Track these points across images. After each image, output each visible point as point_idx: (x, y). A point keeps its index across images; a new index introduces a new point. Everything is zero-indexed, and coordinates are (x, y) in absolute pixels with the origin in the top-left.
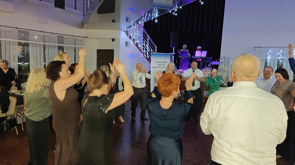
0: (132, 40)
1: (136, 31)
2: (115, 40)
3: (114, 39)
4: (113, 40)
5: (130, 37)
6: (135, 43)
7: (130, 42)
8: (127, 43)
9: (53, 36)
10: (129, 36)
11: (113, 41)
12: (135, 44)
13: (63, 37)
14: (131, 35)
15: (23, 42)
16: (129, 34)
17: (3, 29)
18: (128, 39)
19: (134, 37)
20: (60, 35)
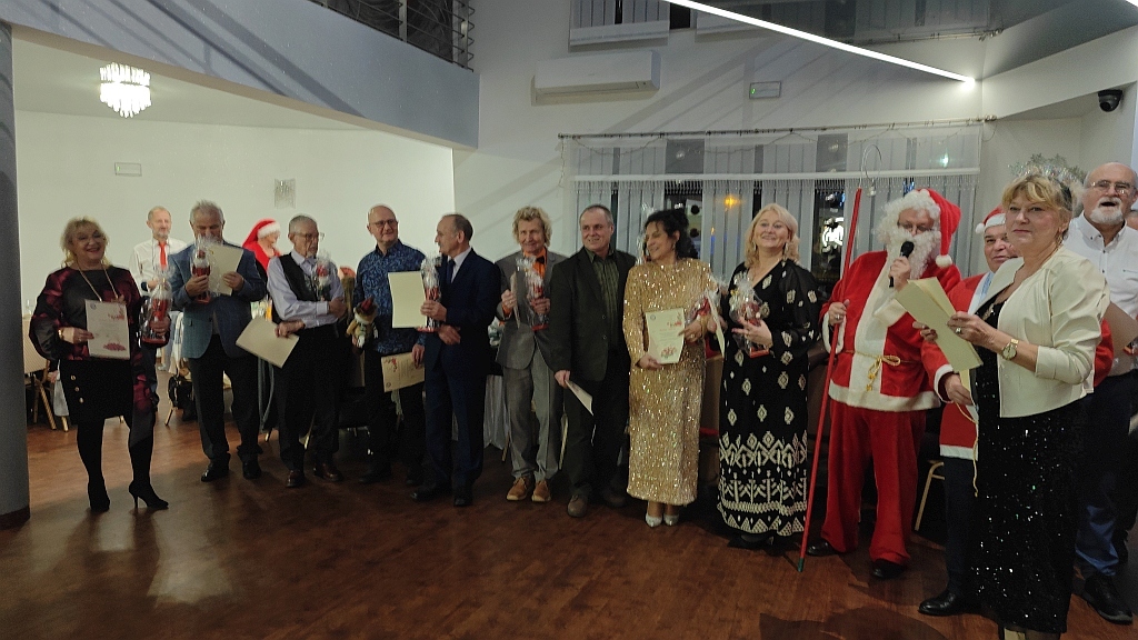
3: (1116, 93)
4: (1110, 99)
9: (794, 140)
11: (1106, 107)
13: (842, 140)
15: (680, 179)
17: (625, 144)
20: (828, 133)
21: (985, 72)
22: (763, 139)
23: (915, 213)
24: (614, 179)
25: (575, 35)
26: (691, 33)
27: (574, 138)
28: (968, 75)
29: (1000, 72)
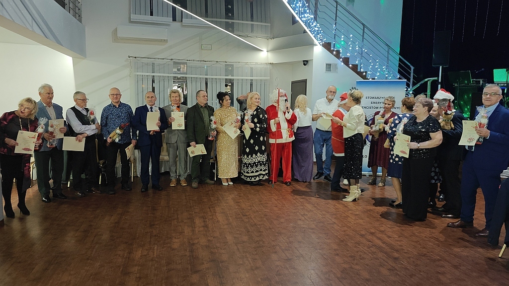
0: (341, 60)
1: (353, 42)
2: (309, 62)
3: (307, 61)
4: (306, 63)
5: (338, 55)
6: (351, 66)
7: (336, 65)
8: (329, 66)
9: (218, 65)
10: (335, 52)
11: (305, 65)
12: (349, 67)
13: (232, 66)
14: (341, 51)
15: (179, 76)
16: (334, 50)
17: (157, 62)
18: (332, 59)
19: (348, 54)
20: (228, 63)
21: (269, 49)
22: (208, 64)
24: (153, 74)
25: (133, 17)
26: (180, 23)
27: (135, 57)
28: (265, 50)
29: (274, 50)
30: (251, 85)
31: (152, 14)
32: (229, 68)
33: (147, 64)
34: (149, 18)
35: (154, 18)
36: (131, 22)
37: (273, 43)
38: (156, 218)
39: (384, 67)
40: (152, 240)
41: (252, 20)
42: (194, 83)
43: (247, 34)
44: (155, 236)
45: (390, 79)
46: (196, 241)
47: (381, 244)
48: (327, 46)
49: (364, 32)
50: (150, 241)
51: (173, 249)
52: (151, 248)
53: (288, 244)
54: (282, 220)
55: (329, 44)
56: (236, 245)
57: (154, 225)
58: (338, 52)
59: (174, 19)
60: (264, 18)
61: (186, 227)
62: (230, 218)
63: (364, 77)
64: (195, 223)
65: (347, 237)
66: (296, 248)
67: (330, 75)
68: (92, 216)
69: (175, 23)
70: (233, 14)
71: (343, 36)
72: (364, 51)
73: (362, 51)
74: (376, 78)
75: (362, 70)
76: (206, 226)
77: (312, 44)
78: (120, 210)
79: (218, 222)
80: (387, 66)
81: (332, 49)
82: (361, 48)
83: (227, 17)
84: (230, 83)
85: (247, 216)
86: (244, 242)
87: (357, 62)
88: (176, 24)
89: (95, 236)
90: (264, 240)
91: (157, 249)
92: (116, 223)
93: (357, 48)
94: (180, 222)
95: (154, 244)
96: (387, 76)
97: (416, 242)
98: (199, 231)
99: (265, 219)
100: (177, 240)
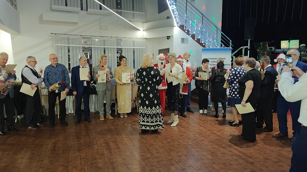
0: (190, 36)
1: (197, 25)
2: (171, 38)
3: (169, 37)
4: (168, 38)
5: (188, 33)
6: (196, 39)
7: (187, 39)
8: (183, 40)
9: (112, 39)
11: (168, 39)
12: (195, 40)
13: (121, 40)
14: (190, 30)
15: (86, 46)
16: (186, 30)
17: (71, 37)
18: (185, 35)
19: (194, 32)
20: (118, 38)
21: (144, 29)
22: (105, 39)
23: (162, 58)
24: (69, 45)
25: (54, 7)
26: (86, 12)
27: (56, 34)
28: (141, 29)
29: (147, 30)
30: (134, 52)
31: (66, 5)
32: (119, 41)
33: (64, 39)
34: (64, 8)
35: (68, 8)
36: (52, 10)
37: (146, 25)
38: (81, 144)
39: (215, 40)
40: (82, 162)
41: (133, 10)
42: (96, 51)
43: (130, 19)
44: (84, 158)
45: (219, 47)
46: (114, 160)
47: (238, 153)
48: (182, 27)
49: (203, 19)
50: (81, 163)
51: (99, 168)
52: (82, 168)
53: (179, 157)
54: (169, 140)
55: (183, 26)
56: (144, 161)
57: (81, 150)
58: (188, 31)
59: (82, 9)
60: (141, 9)
61: (105, 150)
62: (134, 141)
63: (204, 46)
64: (110, 146)
65: (215, 149)
66: (185, 160)
67: (183, 45)
68: (33, 146)
69: (82, 11)
70: (121, 6)
71: (191, 21)
72: (203, 30)
73: (202, 31)
74: (211, 47)
75: (202, 42)
76: (118, 148)
77: (173, 26)
78: (53, 140)
79: (126, 144)
80: (217, 40)
81: (185, 29)
82: (201, 29)
83: (117, 8)
84: (119, 51)
85: (144, 138)
86: (148, 158)
87: (199, 37)
88: (84, 12)
89: (38, 162)
90: (162, 155)
91: (87, 169)
92: (52, 150)
93: (199, 29)
94: (99, 146)
95: (84, 165)
96: (217, 46)
97: (259, 150)
98: (115, 152)
99: (157, 140)
100: (100, 161)
